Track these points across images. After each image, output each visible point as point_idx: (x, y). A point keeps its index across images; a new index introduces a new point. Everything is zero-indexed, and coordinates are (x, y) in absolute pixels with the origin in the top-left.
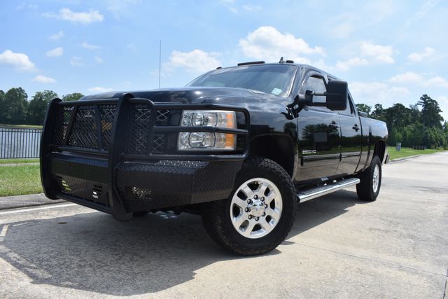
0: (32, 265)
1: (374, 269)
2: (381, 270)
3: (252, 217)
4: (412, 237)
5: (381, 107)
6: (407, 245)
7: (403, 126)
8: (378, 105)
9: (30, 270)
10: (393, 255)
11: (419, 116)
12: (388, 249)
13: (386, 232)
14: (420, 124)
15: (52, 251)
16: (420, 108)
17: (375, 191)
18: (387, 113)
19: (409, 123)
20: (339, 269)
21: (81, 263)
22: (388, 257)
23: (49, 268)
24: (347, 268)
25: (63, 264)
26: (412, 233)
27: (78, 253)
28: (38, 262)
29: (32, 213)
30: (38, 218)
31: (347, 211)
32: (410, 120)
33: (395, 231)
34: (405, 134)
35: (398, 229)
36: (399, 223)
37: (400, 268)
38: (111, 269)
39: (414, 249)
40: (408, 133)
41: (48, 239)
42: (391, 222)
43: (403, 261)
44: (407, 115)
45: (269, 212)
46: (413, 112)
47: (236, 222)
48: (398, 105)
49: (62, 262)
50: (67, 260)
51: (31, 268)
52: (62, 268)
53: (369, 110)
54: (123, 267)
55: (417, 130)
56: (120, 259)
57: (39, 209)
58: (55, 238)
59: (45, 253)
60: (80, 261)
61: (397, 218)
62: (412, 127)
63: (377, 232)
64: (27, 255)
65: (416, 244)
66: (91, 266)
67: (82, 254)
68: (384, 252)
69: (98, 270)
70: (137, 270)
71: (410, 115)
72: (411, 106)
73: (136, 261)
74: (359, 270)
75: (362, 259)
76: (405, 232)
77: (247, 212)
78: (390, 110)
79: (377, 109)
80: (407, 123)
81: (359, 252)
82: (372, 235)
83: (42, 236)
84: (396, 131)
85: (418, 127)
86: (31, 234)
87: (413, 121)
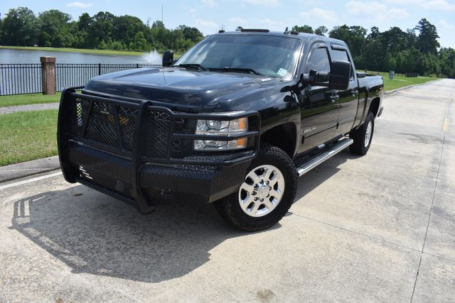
0: (66, 251)
1: (361, 244)
2: (367, 246)
3: (257, 199)
4: (396, 204)
5: (377, 30)
6: (391, 215)
7: (397, 51)
8: (375, 28)
9: (66, 257)
10: (379, 228)
11: (416, 41)
12: (375, 221)
13: (374, 197)
14: (415, 50)
15: (79, 233)
16: (418, 33)
17: (366, 145)
18: (383, 37)
19: (404, 49)
20: (332, 245)
21: (108, 246)
22: (374, 230)
23: (82, 254)
24: (338, 244)
25: (93, 248)
26: (397, 198)
27: (102, 234)
28: (70, 247)
29: (45, 182)
30: (53, 190)
31: (339, 169)
32: (405, 46)
33: (382, 196)
34: (399, 60)
35: (384, 194)
36: (385, 186)
37: (384, 243)
38: (137, 252)
39: (397, 220)
40: (403, 59)
41: (70, 217)
42: (379, 184)
43: (387, 234)
44: (404, 40)
45: (273, 193)
46: (409, 36)
47: (244, 205)
48: (395, 28)
49: (91, 246)
50: (95, 243)
51: (66, 254)
52: (93, 253)
53: (365, 33)
54: (147, 249)
55: (412, 56)
56: (142, 240)
57: (50, 176)
58: (76, 216)
59: (73, 235)
60: (107, 243)
61: (384, 179)
62: (407, 52)
63: (366, 199)
64: (58, 239)
65: (399, 213)
66: (118, 249)
67: (107, 236)
68: (371, 224)
69: (126, 254)
70: (159, 252)
71: (406, 40)
72: (408, 30)
73: (156, 241)
74: (349, 247)
75: (352, 233)
76: (390, 197)
77: (253, 195)
78: (386, 34)
79: (373, 32)
80: (403, 48)
81: (350, 225)
82: (361, 202)
83: (65, 213)
84: (391, 55)
85: (413, 53)
86: (54, 212)
87: (409, 46)
